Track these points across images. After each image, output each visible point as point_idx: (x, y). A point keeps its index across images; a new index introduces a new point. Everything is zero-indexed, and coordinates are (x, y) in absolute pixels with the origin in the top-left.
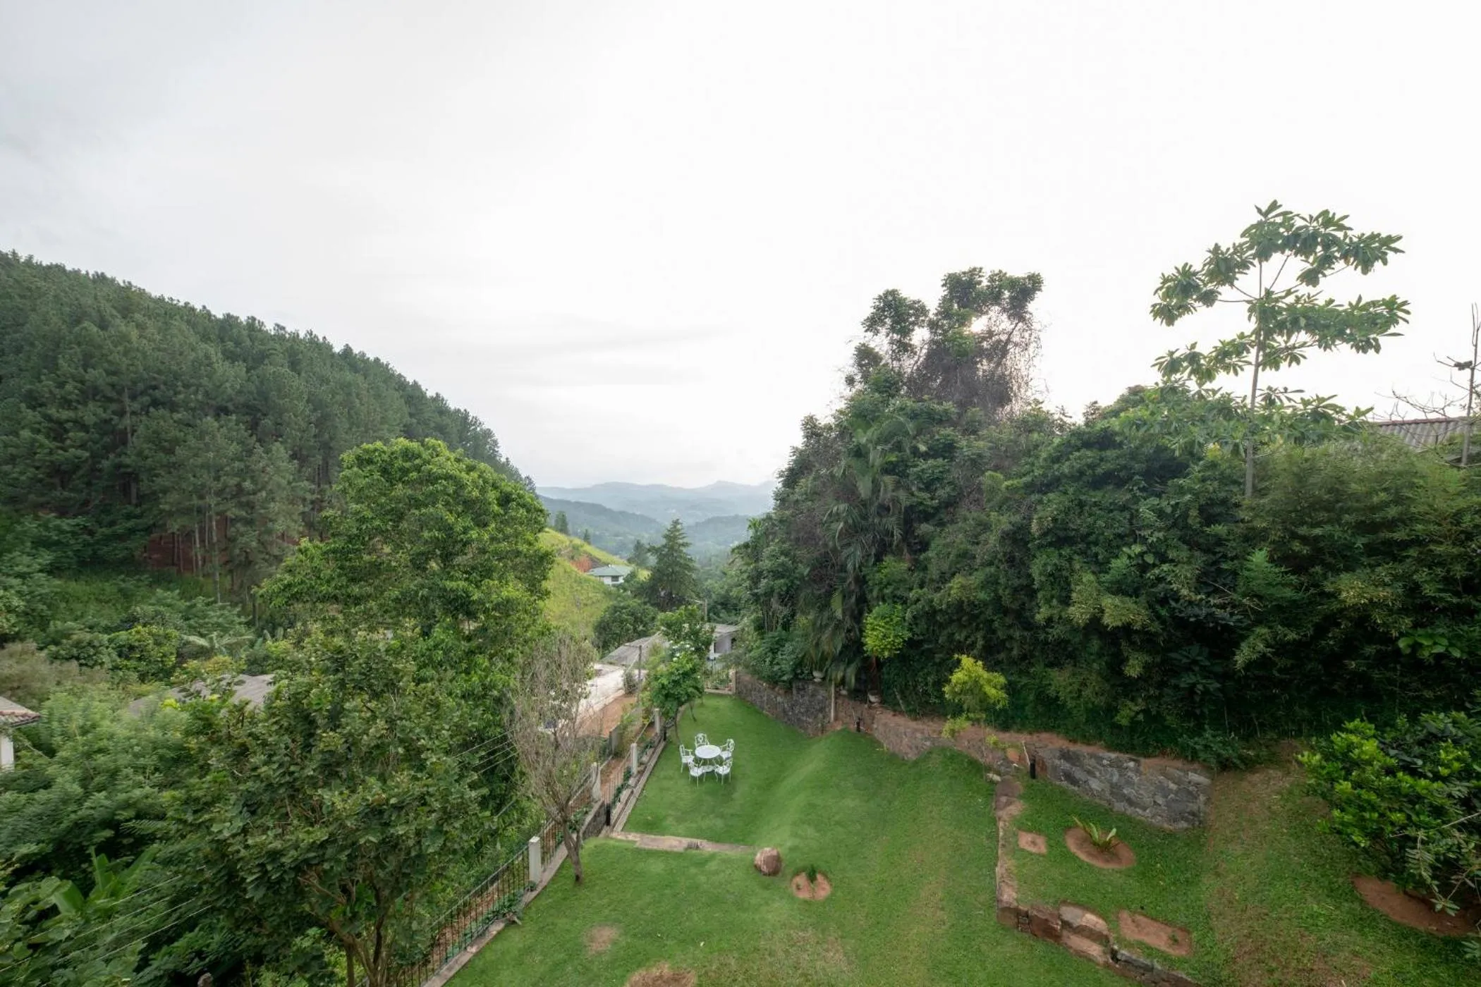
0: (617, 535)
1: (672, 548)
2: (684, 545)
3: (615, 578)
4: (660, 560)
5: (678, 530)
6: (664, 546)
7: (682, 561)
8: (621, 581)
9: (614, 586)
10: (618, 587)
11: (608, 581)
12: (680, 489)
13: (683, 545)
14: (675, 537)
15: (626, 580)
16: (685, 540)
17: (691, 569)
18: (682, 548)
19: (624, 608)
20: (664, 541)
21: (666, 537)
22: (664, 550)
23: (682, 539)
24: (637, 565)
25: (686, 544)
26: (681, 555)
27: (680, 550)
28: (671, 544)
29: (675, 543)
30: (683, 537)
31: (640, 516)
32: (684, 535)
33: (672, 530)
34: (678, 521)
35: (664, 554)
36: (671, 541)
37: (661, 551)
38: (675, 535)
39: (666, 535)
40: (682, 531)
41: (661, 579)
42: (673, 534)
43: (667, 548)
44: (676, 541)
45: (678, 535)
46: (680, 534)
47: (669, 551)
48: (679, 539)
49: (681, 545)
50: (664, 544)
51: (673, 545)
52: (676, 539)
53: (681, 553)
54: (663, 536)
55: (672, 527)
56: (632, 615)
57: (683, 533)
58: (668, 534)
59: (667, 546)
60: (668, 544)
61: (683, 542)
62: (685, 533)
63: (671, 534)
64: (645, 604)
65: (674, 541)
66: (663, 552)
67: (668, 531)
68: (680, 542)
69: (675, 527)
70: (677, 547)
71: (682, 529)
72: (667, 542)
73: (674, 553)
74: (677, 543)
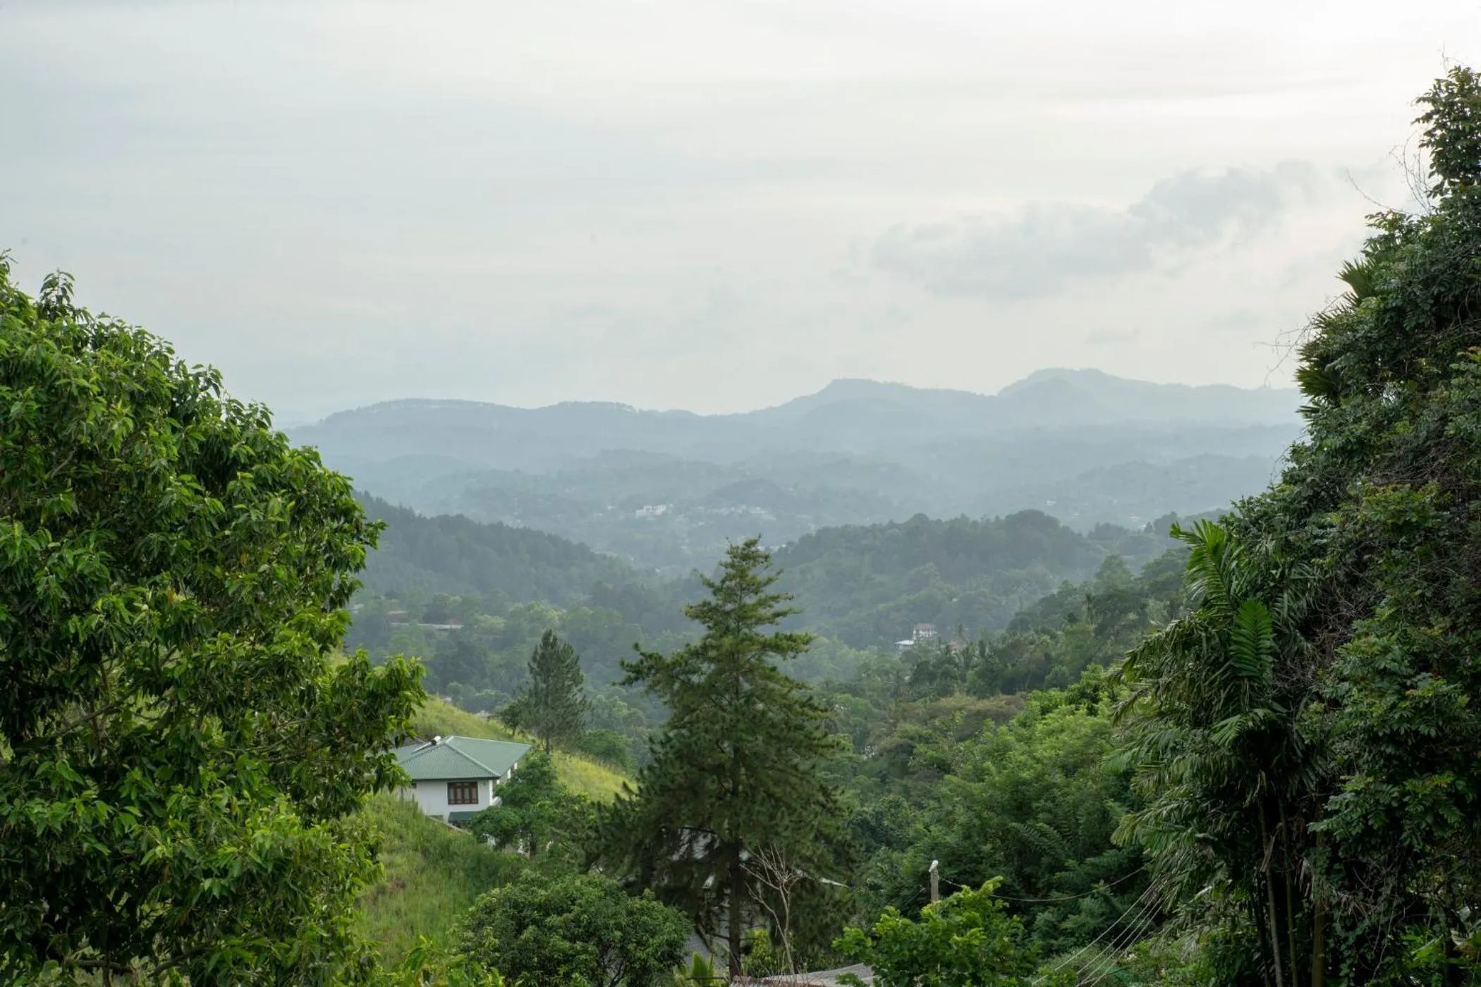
0: (436, 615)
1: (730, 660)
2: (779, 646)
3: (462, 788)
4: (685, 714)
5: (756, 588)
6: (700, 653)
7: (775, 715)
8: (488, 799)
9: (457, 820)
10: (477, 824)
11: (435, 804)
12: (681, 421)
13: (776, 646)
14: (743, 616)
15: (511, 798)
16: (784, 627)
18: (773, 659)
19: (546, 908)
20: (697, 633)
21: (704, 613)
22: (699, 669)
23: (772, 623)
24: (546, 733)
25: (790, 643)
26: (771, 685)
27: (764, 668)
28: (728, 641)
29: (743, 640)
30: (778, 615)
31: (525, 533)
32: (779, 607)
33: (727, 583)
34: (753, 549)
35: (699, 685)
36: (727, 630)
37: (686, 673)
38: (742, 607)
39: (705, 604)
40: (769, 591)
41: (694, 790)
42: (735, 602)
43: (711, 660)
44: (746, 630)
45: (754, 605)
46: (762, 603)
47: (719, 672)
48: (760, 621)
49: (766, 646)
50: (696, 643)
51: (737, 645)
52: (749, 622)
53: (769, 678)
54: (693, 610)
55: (731, 571)
56: (590, 933)
57: (775, 598)
58: (714, 601)
59: (712, 653)
60: (714, 642)
61: (777, 635)
62: (786, 599)
63: (726, 601)
64: (633, 889)
65: (739, 631)
66: (695, 679)
67: (711, 589)
68: (766, 632)
69: (742, 574)
70: (750, 656)
71: (770, 580)
72: (708, 637)
73: (741, 679)
74: (751, 639)
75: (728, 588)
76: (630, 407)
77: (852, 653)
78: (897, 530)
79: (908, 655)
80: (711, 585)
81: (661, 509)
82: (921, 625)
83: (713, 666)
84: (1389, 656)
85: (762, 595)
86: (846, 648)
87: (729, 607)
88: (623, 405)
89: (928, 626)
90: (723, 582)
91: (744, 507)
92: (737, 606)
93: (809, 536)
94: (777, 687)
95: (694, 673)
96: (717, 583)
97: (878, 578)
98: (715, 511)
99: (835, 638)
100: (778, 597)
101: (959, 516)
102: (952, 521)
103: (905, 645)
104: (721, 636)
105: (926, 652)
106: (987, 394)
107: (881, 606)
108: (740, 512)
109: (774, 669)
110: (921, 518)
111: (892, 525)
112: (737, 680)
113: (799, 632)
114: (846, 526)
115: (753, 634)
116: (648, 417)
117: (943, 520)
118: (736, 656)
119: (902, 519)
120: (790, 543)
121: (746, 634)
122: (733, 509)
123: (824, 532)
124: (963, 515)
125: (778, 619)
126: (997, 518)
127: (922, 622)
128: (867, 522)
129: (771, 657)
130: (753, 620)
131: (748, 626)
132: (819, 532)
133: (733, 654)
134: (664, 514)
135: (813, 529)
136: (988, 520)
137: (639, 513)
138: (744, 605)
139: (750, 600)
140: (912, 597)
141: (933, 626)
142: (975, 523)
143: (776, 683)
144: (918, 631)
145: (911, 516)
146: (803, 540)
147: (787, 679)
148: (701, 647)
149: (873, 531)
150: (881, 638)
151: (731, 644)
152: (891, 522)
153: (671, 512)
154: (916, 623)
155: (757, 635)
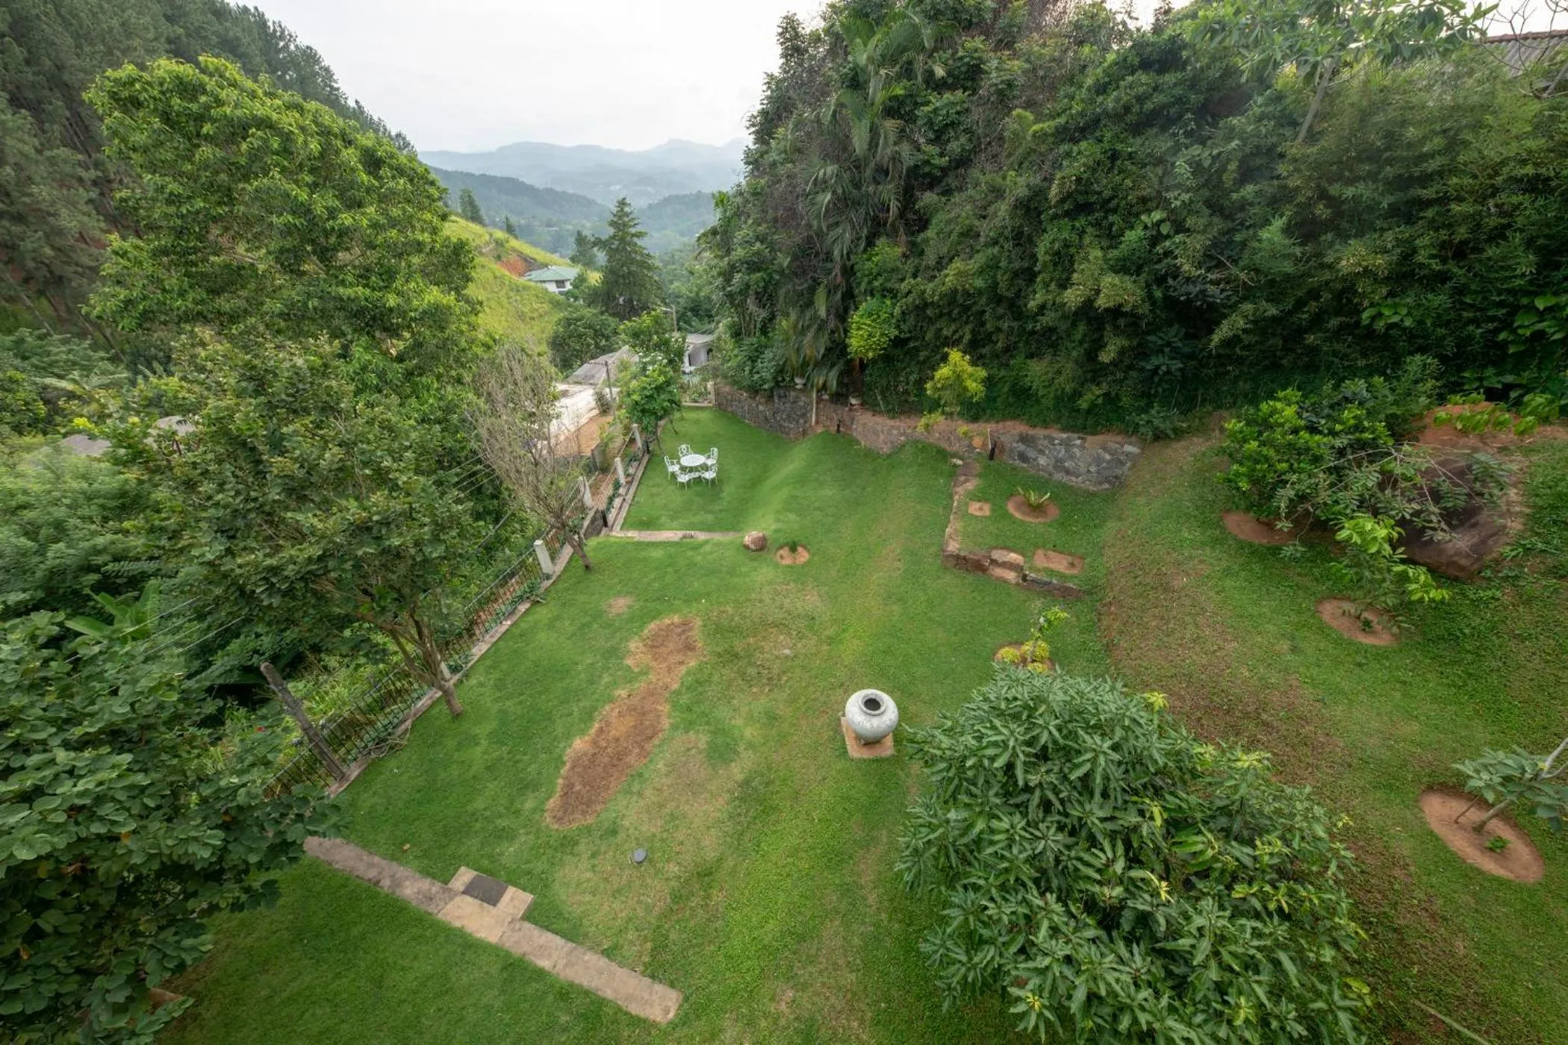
0: (549, 225)
1: (622, 240)
2: (639, 235)
3: (560, 283)
4: (611, 257)
5: (627, 215)
6: (613, 237)
7: (638, 257)
8: (568, 287)
9: (561, 293)
10: (567, 294)
11: (552, 288)
13: (637, 235)
14: (625, 225)
15: (575, 286)
16: (639, 229)
17: (649, 268)
18: (635, 239)
19: (578, 319)
20: (611, 231)
21: (612, 224)
22: (614, 243)
23: (635, 227)
24: (584, 265)
26: (636, 249)
27: (633, 243)
28: (621, 233)
29: (626, 233)
30: (636, 224)
31: (573, 195)
32: (636, 221)
34: (624, 201)
35: (614, 248)
36: (620, 230)
37: (610, 244)
38: (624, 222)
39: (612, 221)
40: (632, 216)
41: (617, 282)
43: (617, 240)
44: (626, 230)
45: (628, 221)
46: (630, 220)
47: (620, 244)
48: (631, 226)
49: (633, 235)
50: (612, 234)
51: (624, 235)
52: (627, 227)
53: (635, 246)
54: (609, 223)
55: (618, 209)
56: (590, 327)
57: (635, 219)
58: (615, 219)
59: (617, 238)
60: (617, 234)
61: (637, 231)
62: (638, 219)
63: (619, 220)
64: (602, 313)
65: (624, 230)
66: (613, 246)
68: (633, 230)
69: (622, 210)
70: (628, 239)
71: (632, 212)
72: (615, 232)
73: (626, 246)
74: (628, 233)
75: (619, 215)
80: (613, 214)
81: (618, 187)
83: (618, 242)
85: (630, 218)
87: (620, 222)
90: (617, 213)
91: (645, 187)
92: (622, 221)
95: (612, 244)
96: (615, 213)
104: (619, 232)
108: (644, 189)
109: (637, 243)
113: (644, 231)
116: (609, 152)
122: (641, 188)
125: (637, 226)
130: (629, 226)
133: (623, 238)
139: (626, 219)
143: (638, 248)
147: (641, 247)
149: (685, 196)
151: (622, 235)
155: (630, 231)
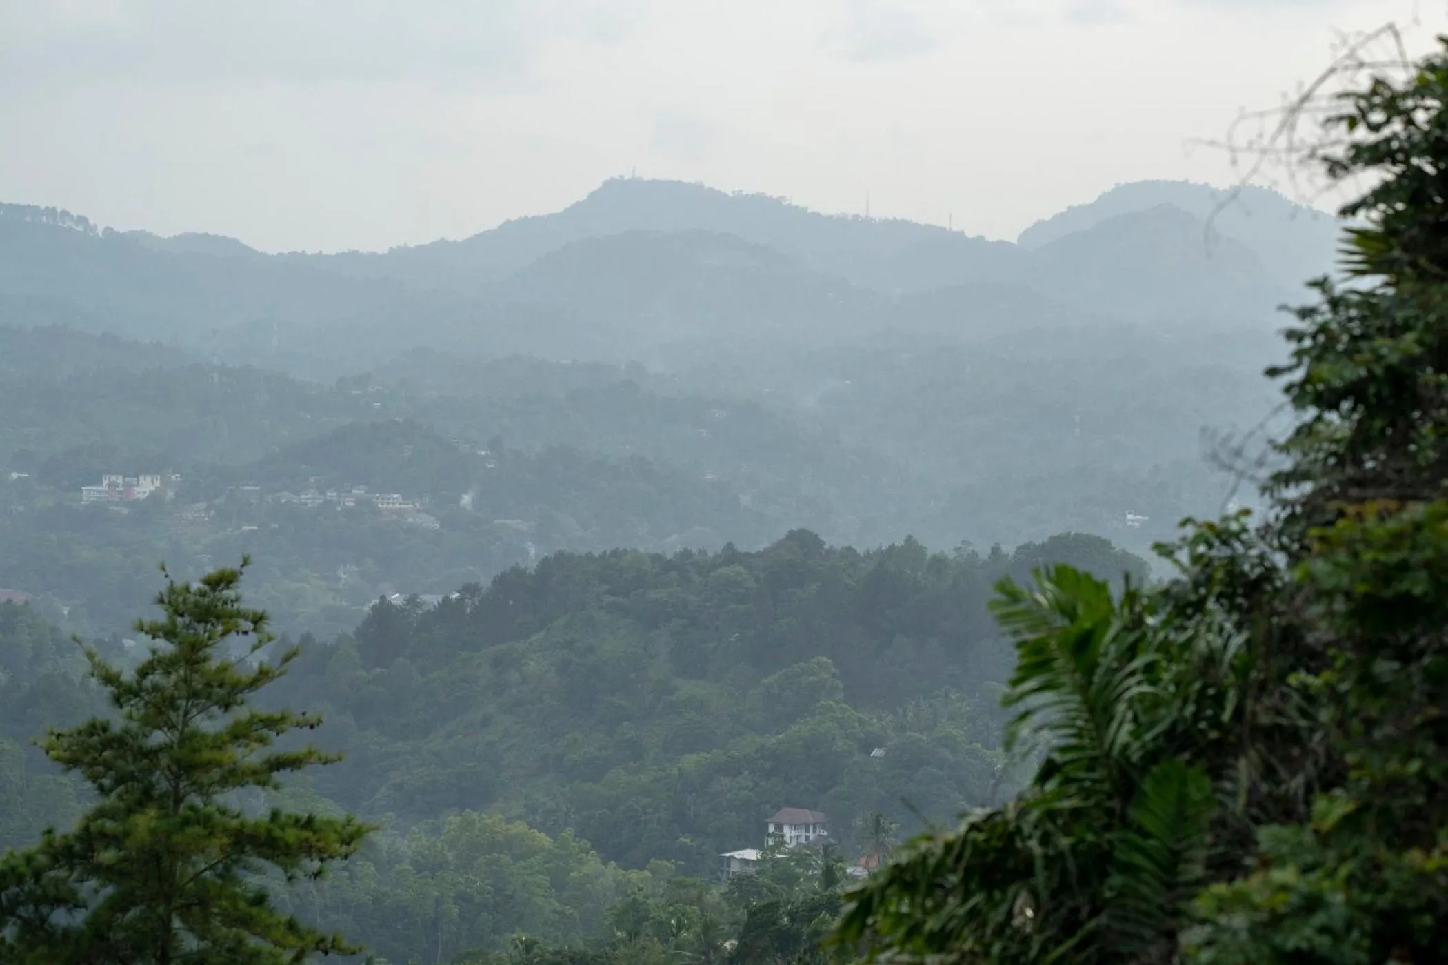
1: (150, 873)
2: (279, 842)
5: (225, 692)
6: (77, 853)
13: (269, 843)
14: (191, 762)
16: (293, 795)
18: (260, 875)
20: (71, 803)
21: (92, 751)
22: (74, 893)
23: (263, 784)
25: (306, 834)
26: (253, 942)
27: (234, 898)
28: (145, 821)
29: (186, 822)
30: (278, 764)
32: (284, 744)
33: (156, 678)
34: (229, 593)
35: (66, 933)
36: (146, 797)
37: (38, 902)
38: (189, 739)
39: (94, 728)
40: (257, 704)
42: (172, 727)
43: (107, 873)
44: (197, 801)
45: (217, 737)
46: (238, 734)
47: (119, 904)
48: (234, 777)
49: (245, 842)
50: (69, 825)
51: (169, 835)
52: (205, 779)
53: (245, 922)
54: (65, 742)
55: (166, 647)
57: (272, 723)
58: (118, 720)
59: (107, 856)
60: (109, 825)
61: (275, 815)
62: (299, 725)
63: (151, 723)
65: (178, 801)
66: (60, 918)
67: (110, 689)
68: (246, 805)
69: (192, 655)
70: (202, 864)
71: (263, 675)
72: (101, 813)
73: (177, 924)
74: (206, 821)
75: (156, 688)
76: (82, 220)
77: (612, 871)
78: (739, 568)
79: (743, 884)
80: (110, 679)
81: (146, 486)
82: (786, 813)
83: (110, 890)
84: (1320, 919)
85: (241, 713)
86: (593, 864)
87: (158, 737)
88: (65, 214)
89: (807, 815)
90: (143, 673)
91: (358, 491)
92: (174, 736)
93: (518, 573)
94: (265, 946)
95: (58, 901)
96: (128, 676)
97: (688, 688)
98: (285, 497)
99: (569, 832)
100: (283, 719)
101: (899, 542)
102: (880, 552)
103: (746, 862)
104: (130, 811)
105: (790, 879)
106: (991, 237)
107: (690, 761)
108: (350, 503)
109: (260, 900)
110: (804, 541)
111: (731, 556)
112: (166, 925)
113: (328, 810)
114: (614, 553)
115: (211, 809)
117: (861, 551)
118: (166, 863)
119: (756, 543)
120: (469, 589)
121: (192, 808)
122: (331, 494)
123: (557, 564)
124: (909, 539)
125: (277, 776)
126: (996, 550)
127: (790, 804)
128: (672, 545)
129: (259, 871)
130: (216, 774)
131: (201, 789)
132: (545, 563)
133: (158, 858)
134: (154, 497)
135: (532, 555)
136: (974, 554)
137: (90, 493)
138: (194, 734)
139: (210, 723)
140: (771, 741)
141: (820, 816)
142: (939, 563)
143: (263, 935)
144: (779, 827)
145: (781, 533)
146: (502, 582)
147: (292, 926)
148: (79, 838)
150: (686, 840)
151: (153, 832)
152: (730, 546)
153: (170, 494)
154: (778, 808)
155: (223, 812)
